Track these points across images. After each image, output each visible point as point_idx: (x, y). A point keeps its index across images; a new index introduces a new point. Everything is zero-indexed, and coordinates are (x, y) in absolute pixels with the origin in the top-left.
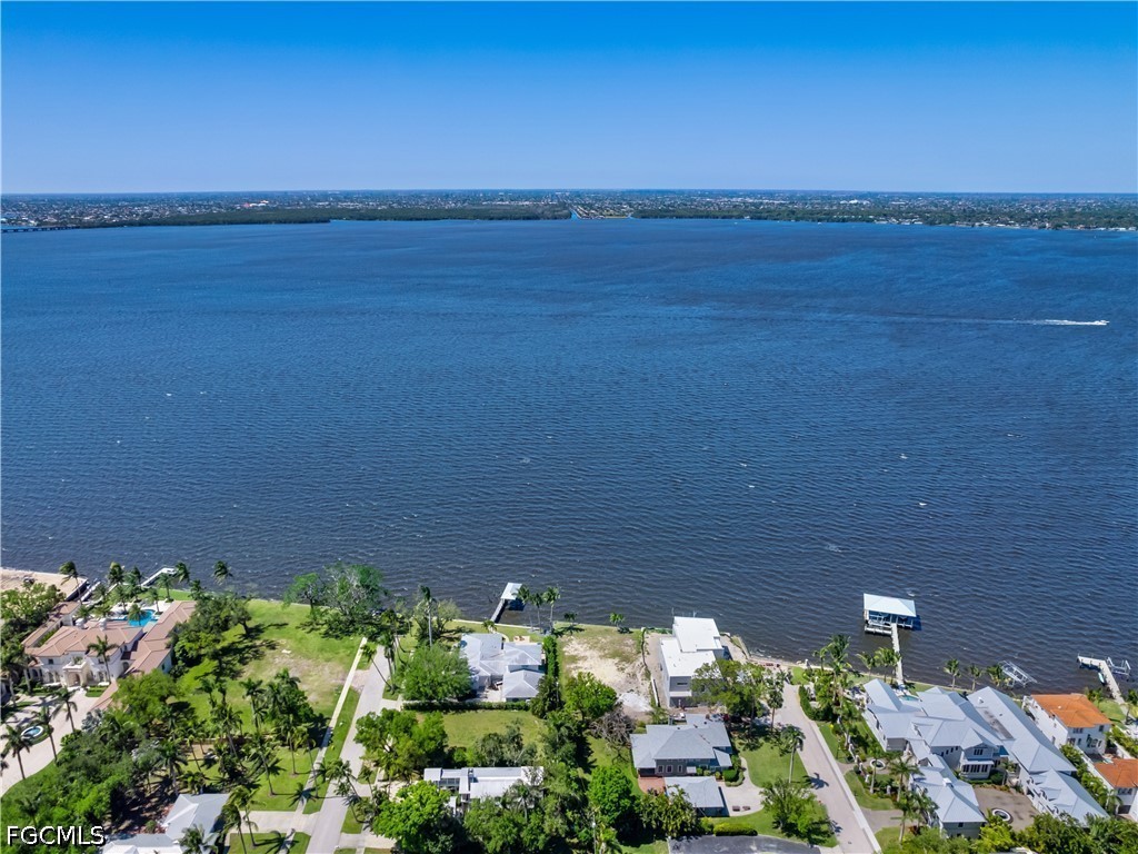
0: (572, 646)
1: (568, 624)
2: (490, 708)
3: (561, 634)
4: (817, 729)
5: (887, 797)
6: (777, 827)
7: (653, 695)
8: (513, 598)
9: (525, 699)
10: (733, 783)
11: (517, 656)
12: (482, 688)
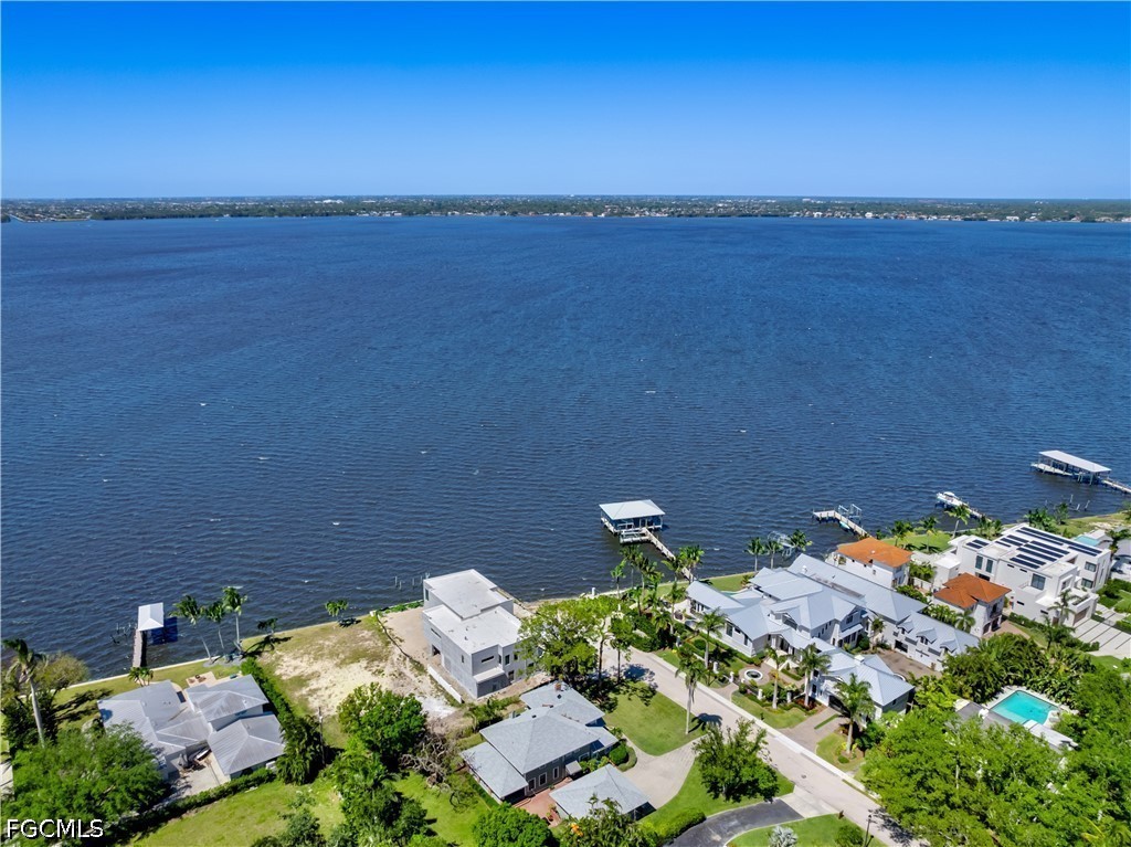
0: (287, 664)
1: (262, 637)
2: (208, 800)
3: (256, 653)
4: (661, 660)
5: (792, 707)
6: (716, 796)
7: (443, 691)
8: (159, 625)
9: (264, 764)
10: (627, 764)
11: (221, 702)
12: (175, 774)
